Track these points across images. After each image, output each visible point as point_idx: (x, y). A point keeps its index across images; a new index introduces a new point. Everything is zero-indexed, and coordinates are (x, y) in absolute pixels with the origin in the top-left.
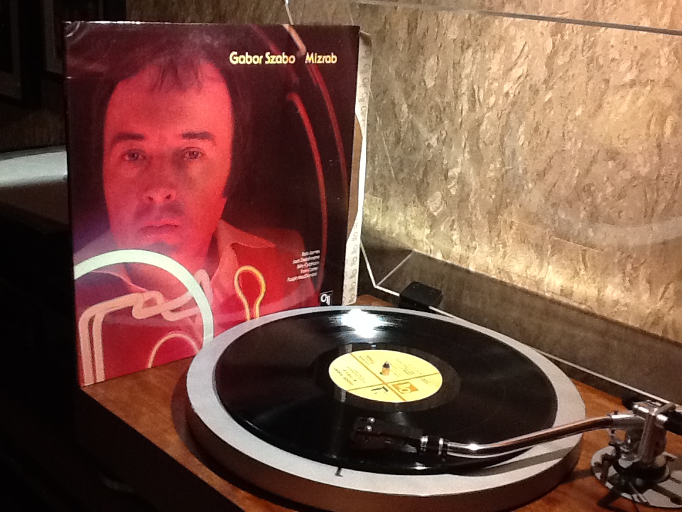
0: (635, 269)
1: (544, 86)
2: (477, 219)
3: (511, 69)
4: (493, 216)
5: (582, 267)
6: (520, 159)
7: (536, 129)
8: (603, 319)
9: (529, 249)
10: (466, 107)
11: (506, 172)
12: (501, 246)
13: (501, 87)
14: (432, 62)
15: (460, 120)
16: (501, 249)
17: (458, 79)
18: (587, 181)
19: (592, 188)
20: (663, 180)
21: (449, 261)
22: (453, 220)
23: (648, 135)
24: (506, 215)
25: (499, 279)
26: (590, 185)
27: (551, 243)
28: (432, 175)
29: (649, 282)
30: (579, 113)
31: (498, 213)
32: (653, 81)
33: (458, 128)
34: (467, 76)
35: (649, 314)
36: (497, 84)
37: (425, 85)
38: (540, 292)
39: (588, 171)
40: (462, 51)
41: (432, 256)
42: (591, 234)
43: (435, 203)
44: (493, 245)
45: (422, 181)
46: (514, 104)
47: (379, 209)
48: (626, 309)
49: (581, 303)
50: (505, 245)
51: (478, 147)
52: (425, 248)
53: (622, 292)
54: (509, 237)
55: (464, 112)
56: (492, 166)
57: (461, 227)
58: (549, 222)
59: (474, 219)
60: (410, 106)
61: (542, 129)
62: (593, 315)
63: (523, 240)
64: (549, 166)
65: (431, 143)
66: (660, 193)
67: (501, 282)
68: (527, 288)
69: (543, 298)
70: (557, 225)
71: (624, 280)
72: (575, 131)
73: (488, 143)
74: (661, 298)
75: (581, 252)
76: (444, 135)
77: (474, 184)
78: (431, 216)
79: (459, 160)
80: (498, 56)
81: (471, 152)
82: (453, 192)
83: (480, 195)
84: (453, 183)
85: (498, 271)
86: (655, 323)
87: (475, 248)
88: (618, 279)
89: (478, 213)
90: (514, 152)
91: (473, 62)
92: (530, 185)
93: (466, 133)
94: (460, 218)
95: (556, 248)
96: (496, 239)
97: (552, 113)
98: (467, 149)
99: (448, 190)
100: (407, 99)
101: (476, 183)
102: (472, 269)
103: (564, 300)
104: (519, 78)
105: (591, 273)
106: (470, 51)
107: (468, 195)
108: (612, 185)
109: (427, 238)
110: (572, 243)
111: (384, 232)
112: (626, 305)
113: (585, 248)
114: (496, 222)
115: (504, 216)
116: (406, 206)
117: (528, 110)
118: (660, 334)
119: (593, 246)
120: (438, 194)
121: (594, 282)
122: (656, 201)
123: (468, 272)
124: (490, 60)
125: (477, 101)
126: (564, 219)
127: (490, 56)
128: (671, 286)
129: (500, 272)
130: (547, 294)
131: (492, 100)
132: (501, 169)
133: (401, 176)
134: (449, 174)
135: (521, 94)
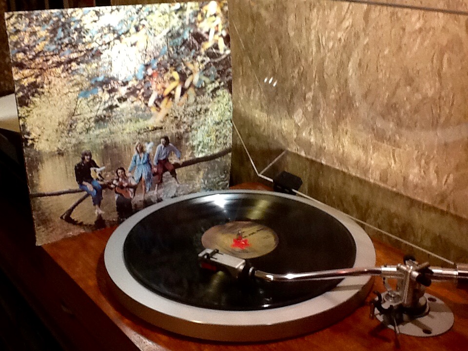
0: (427, 163)
1: (363, 34)
2: (325, 127)
3: (341, 22)
4: (335, 126)
5: (393, 162)
6: (350, 85)
7: (360, 65)
8: (408, 198)
9: (358, 149)
10: (314, 49)
11: (342, 94)
12: (341, 146)
13: (336, 35)
14: (292, 18)
15: (311, 59)
16: (341, 149)
17: (309, 30)
18: (394, 101)
19: (397, 106)
20: (443, 99)
21: (309, 157)
22: (311, 129)
23: (433, 68)
24: (343, 125)
25: (341, 169)
26: (395, 104)
27: (372, 144)
28: (296, 98)
29: (437, 172)
30: (386, 52)
31: (338, 123)
32: (434, 28)
33: (311, 64)
34: (315, 28)
35: (438, 195)
36: (333, 33)
37: (288, 34)
38: (367, 179)
39: (394, 93)
40: (311, 10)
41: (299, 153)
42: (398, 138)
43: (298, 117)
44: (336, 146)
45: (290, 101)
46: (344, 47)
47: (265, 121)
48: (422, 191)
49: (393, 187)
50: (343, 147)
51: (324, 77)
52: (294, 149)
53: (419, 179)
54: (346, 141)
55: (313, 54)
56: (333, 91)
57: (315, 133)
58: (371, 130)
59: (323, 128)
60: (280, 51)
61: (363, 64)
62: (402, 196)
63: (355, 142)
64: (369, 91)
65: (294, 75)
66: (441, 108)
67: (342, 171)
68: (358, 175)
69: (368, 183)
70: (375, 132)
71: (420, 171)
72: (385, 65)
73: (329, 74)
74: (445, 184)
75: (391, 151)
76: (302, 69)
77: (322, 103)
78: (296, 125)
79: (312, 87)
80: (333, 13)
81: (319, 81)
82: (309, 109)
83: (326, 111)
84: (309, 102)
85: (340, 164)
86: (442, 201)
87: (325, 148)
88: (416, 170)
89: (326, 123)
90: (346, 81)
91: (318, 18)
92: (357, 104)
93: (316, 68)
94: (315, 127)
95: (376, 148)
96: (338, 141)
97: (369, 53)
98: (316, 79)
99: (306, 108)
100: (278, 45)
101: (323, 103)
102: (324, 162)
103: (382, 185)
104: (347, 28)
105: (398, 165)
106: (315, 10)
107: (319, 111)
108: (410, 103)
109: (295, 141)
110: (386, 145)
111: (269, 136)
112: (423, 188)
113: (394, 148)
114: (337, 130)
115: (342, 126)
116: (281, 119)
117: (354, 51)
118: (445, 209)
119: (399, 147)
120: (300, 111)
121: (401, 172)
122: (439, 115)
123: (322, 164)
124: (328, 16)
125: (322, 46)
126: (380, 128)
127: (328, 13)
128: (451, 176)
129: (341, 165)
130: (371, 180)
131: (331, 44)
132: (338, 93)
133: (278, 98)
134: (306, 97)
135: (349, 40)
